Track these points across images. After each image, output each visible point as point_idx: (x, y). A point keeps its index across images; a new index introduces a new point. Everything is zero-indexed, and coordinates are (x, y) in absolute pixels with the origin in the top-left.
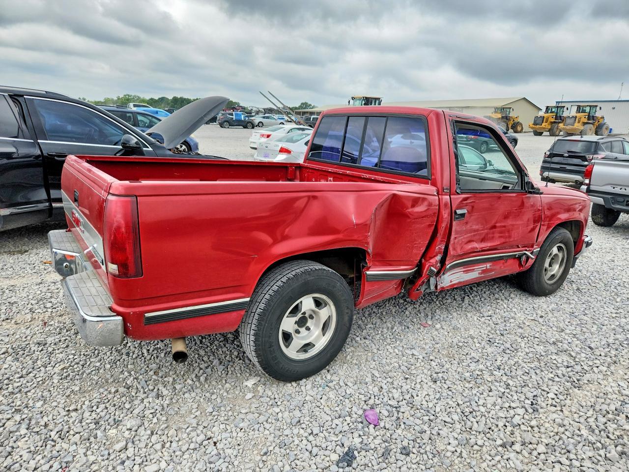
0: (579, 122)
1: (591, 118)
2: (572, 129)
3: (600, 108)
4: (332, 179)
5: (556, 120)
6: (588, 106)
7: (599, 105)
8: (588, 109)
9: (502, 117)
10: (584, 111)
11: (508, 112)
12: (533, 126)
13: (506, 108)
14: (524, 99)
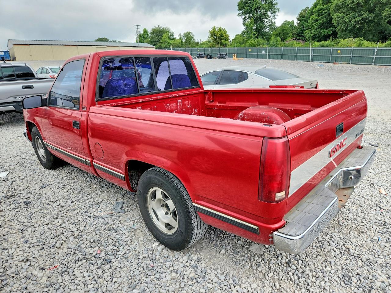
4: (140, 107)
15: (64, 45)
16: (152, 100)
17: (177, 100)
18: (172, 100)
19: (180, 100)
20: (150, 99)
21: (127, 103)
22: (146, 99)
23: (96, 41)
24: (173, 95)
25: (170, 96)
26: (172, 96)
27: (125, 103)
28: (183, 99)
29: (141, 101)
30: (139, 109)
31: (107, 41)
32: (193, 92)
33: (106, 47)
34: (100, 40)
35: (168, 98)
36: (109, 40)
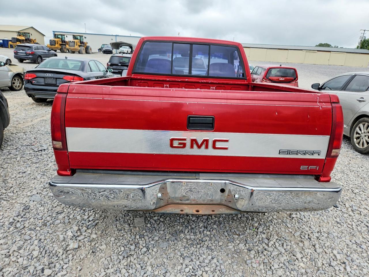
0: (77, 45)
1: (82, 43)
2: (74, 49)
3: (85, 38)
4: (168, 85)
5: (62, 42)
6: (78, 36)
7: (84, 36)
8: (79, 37)
9: (26, 39)
10: (77, 39)
11: (28, 36)
12: (50, 46)
13: (26, 33)
14: (32, 27)
15: (278, 49)
16: (180, 81)
17: (210, 87)
18: (204, 86)
19: (214, 87)
20: (177, 80)
21: (154, 79)
22: (173, 79)
23: (317, 46)
24: (204, 81)
25: (200, 81)
26: (202, 82)
27: (153, 78)
28: (217, 86)
29: (168, 80)
30: (167, 87)
31: (328, 47)
32: (231, 82)
33: (317, 51)
34: (321, 45)
35: (198, 83)
36: (331, 46)
